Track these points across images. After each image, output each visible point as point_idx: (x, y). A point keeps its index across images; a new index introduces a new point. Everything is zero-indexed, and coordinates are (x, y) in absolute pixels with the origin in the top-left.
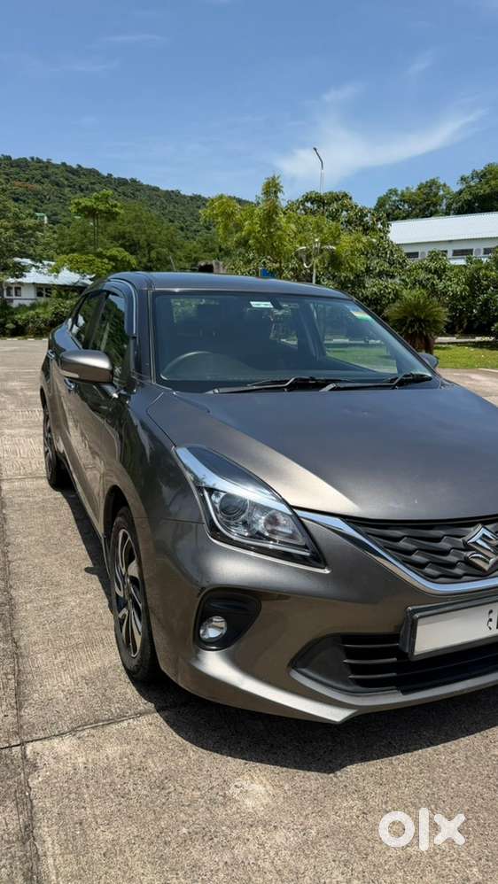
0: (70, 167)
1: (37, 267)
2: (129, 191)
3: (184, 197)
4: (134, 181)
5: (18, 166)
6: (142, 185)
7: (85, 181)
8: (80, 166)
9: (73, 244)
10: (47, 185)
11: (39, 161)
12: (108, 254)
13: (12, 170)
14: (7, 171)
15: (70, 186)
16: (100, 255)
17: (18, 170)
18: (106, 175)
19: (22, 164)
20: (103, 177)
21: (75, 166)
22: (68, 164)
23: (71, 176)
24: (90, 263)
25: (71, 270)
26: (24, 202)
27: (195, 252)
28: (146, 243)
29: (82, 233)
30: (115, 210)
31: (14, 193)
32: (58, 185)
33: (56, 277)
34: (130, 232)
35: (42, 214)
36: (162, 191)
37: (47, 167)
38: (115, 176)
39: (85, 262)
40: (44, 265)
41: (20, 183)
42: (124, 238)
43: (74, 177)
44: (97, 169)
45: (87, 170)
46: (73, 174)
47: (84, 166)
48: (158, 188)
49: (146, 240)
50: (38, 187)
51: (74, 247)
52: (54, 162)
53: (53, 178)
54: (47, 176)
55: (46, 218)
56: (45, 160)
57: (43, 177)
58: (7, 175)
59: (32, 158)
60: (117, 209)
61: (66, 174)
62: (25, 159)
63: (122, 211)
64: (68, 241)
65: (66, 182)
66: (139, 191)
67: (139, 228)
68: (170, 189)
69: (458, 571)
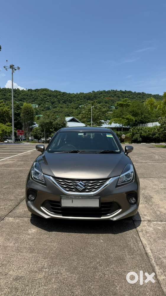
0: (123, 91)
1: (106, 123)
2: (141, 96)
3: (160, 96)
4: (143, 93)
5: (107, 93)
6: (145, 94)
7: (127, 95)
8: (126, 91)
9: (117, 115)
10: (115, 98)
11: (113, 91)
12: (126, 117)
13: (106, 94)
14: (104, 95)
15: (122, 97)
16: (123, 118)
17: (107, 94)
18: (134, 92)
19: (109, 92)
20: (133, 93)
21: (124, 91)
22: (122, 90)
23: (123, 94)
24: (120, 121)
25: (114, 123)
26: (108, 103)
27: (159, 114)
28: (141, 113)
29: (120, 112)
30: (128, 104)
31: (105, 101)
32: (118, 97)
33: (111, 125)
34: (136, 110)
35: (113, 106)
36: (153, 95)
37: (116, 92)
38: (137, 92)
39: (119, 120)
40: (107, 122)
41: (107, 98)
42: (134, 112)
43: (124, 94)
44: (131, 91)
45: (128, 91)
46: (124, 93)
47: (127, 90)
48: (151, 94)
49: (141, 112)
50: (112, 98)
51: (118, 116)
52: (118, 90)
53: (117, 95)
54: (115, 95)
55: (114, 107)
56: (115, 90)
57: (114, 95)
58: (104, 96)
59: (111, 90)
60: (129, 103)
61: (121, 93)
62: (109, 90)
63: (131, 104)
64: (116, 114)
65: (121, 96)
66: (145, 96)
67: (139, 108)
68: (155, 94)
69: (74, 190)
